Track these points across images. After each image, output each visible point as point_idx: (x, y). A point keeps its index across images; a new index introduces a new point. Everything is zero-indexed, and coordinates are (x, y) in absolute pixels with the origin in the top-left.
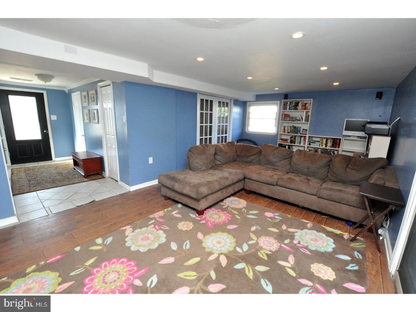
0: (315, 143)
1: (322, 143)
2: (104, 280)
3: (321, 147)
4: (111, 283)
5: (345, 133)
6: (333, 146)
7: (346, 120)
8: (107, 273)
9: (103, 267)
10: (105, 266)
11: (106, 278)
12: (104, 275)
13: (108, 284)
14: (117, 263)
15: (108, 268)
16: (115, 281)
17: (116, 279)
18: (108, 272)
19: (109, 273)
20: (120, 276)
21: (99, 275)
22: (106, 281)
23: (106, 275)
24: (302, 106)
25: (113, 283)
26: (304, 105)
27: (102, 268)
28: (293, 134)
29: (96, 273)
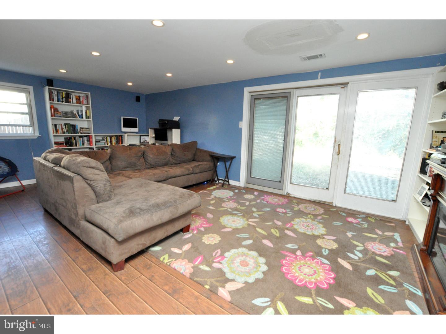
0: (100, 142)
1: (107, 142)
2: (314, 274)
3: (106, 145)
4: (312, 268)
5: (124, 129)
6: (118, 142)
7: (122, 118)
8: (307, 276)
9: (304, 282)
10: (301, 281)
11: (311, 274)
12: (310, 277)
13: (314, 269)
14: (290, 274)
15: (302, 277)
16: (309, 266)
17: (306, 266)
18: (305, 276)
19: (305, 274)
20: (302, 265)
21: (313, 280)
22: (313, 272)
23: (308, 276)
24: (76, 99)
25: (311, 266)
26: (78, 98)
27: (306, 282)
28: (71, 133)
29: (314, 283)
